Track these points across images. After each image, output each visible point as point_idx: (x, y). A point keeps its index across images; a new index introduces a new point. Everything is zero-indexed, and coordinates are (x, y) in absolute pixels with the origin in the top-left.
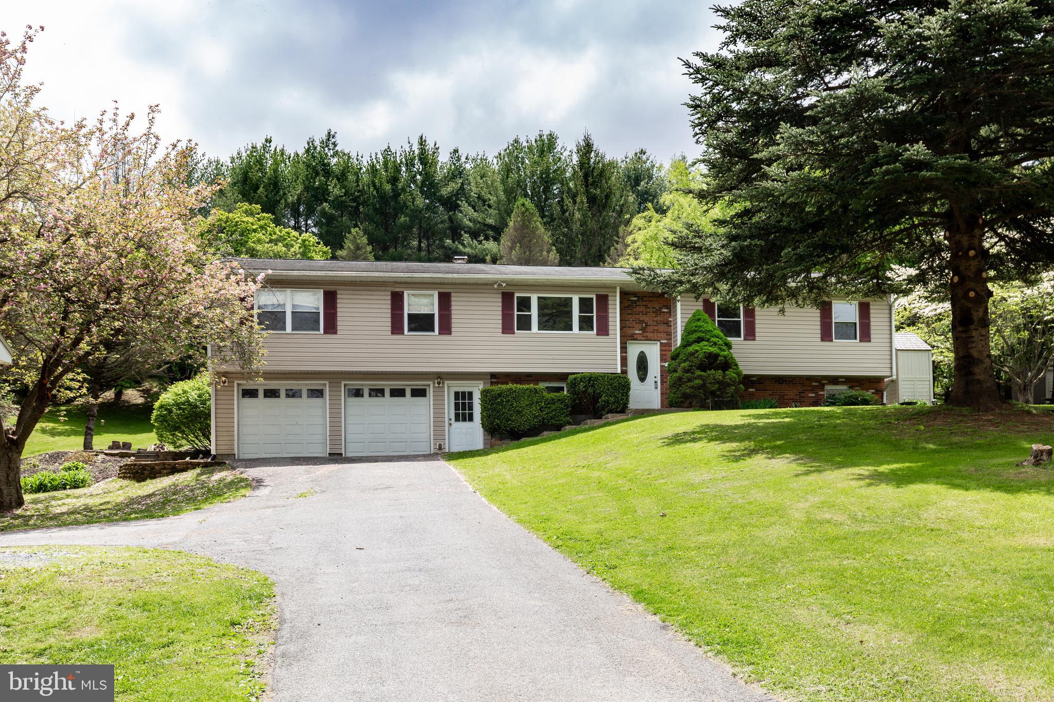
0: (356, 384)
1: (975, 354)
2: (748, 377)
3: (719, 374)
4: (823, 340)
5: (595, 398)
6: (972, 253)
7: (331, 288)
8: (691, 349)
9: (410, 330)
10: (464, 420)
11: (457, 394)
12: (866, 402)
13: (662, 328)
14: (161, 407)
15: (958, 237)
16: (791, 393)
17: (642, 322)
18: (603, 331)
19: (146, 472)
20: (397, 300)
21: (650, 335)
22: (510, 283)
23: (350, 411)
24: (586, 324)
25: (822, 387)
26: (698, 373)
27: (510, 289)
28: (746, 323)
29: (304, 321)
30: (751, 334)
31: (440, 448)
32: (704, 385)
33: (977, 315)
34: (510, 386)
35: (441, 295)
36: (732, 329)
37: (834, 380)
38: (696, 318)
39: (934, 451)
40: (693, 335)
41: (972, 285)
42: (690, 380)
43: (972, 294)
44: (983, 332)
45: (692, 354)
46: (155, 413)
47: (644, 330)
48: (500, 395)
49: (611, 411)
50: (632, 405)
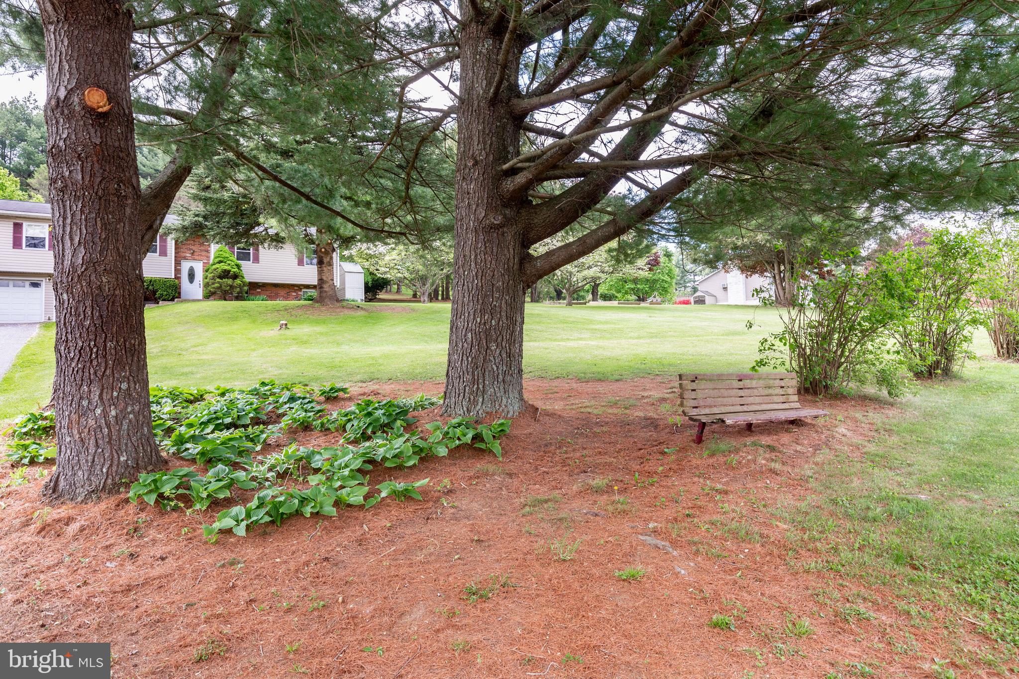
1: (324, 278)
3: (230, 281)
4: (300, 265)
5: (155, 292)
8: (214, 267)
9: (27, 246)
13: (204, 253)
16: (282, 293)
17: (190, 249)
18: (164, 252)
20: (18, 228)
21: (196, 257)
25: (300, 290)
26: (218, 280)
28: (253, 253)
30: (256, 260)
32: (221, 286)
33: (326, 260)
36: (244, 257)
37: (307, 287)
38: (221, 249)
40: (219, 259)
41: (324, 245)
42: (213, 284)
43: (323, 250)
45: (215, 270)
47: (192, 254)
50: (182, 296)
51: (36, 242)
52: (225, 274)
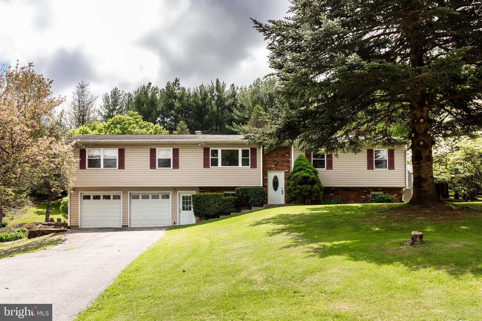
1: (423, 176)
2: (326, 188)
3: (309, 187)
4: (368, 169)
5: (248, 199)
6: (422, 120)
7: (122, 147)
8: (295, 174)
9: (159, 167)
10: (187, 210)
11: (183, 197)
12: (389, 201)
13: (285, 164)
15: (414, 112)
16: (353, 196)
17: (275, 161)
18: (254, 165)
19: (32, 235)
20: (153, 152)
21: (279, 168)
22: (206, 143)
23: (133, 205)
24: (245, 162)
25: (369, 193)
26: (299, 186)
27: (207, 146)
28: (327, 161)
29: (109, 163)
30: (330, 166)
31: (175, 223)
32: (301, 192)
33: (424, 154)
34: (206, 193)
35: (174, 150)
36: (319, 164)
37: (376, 189)
38: (300, 159)
40: (299, 167)
41: (422, 138)
42: (295, 190)
43: (421, 143)
44: (428, 164)
45: (296, 177)
47: (276, 165)
48: (199, 198)
49: (255, 206)
50: (269, 203)
51: (165, 163)
52: (305, 180)
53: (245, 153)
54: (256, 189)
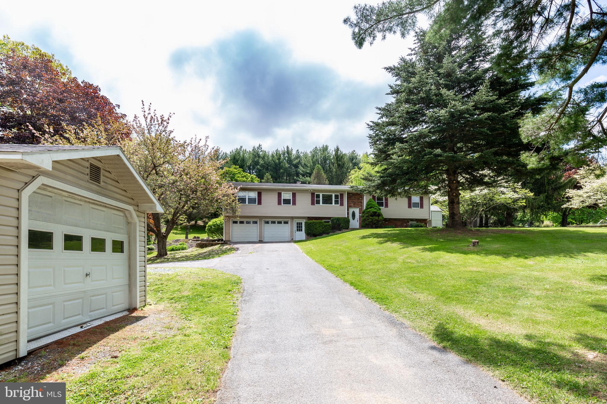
0: (267, 220)
2: (386, 219)
3: (377, 218)
4: (409, 208)
5: (339, 225)
6: (455, 182)
7: (260, 191)
8: (368, 210)
9: (283, 204)
10: (299, 231)
11: (297, 223)
12: (421, 227)
13: (359, 204)
14: (209, 226)
15: (450, 177)
16: (399, 223)
17: (353, 202)
18: (342, 204)
19: (204, 245)
20: (280, 195)
21: (356, 206)
22: (314, 190)
23: (265, 228)
24: (337, 202)
25: (408, 222)
26: (371, 217)
27: (313, 192)
28: (385, 203)
29: (252, 201)
30: (387, 206)
31: (292, 239)
32: (372, 221)
33: (456, 201)
34: (313, 221)
35: (293, 193)
36: (381, 204)
37: (412, 220)
38: (370, 201)
39: (442, 242)
40: (369, 206)
41: (454, 191)
42: (368, 220)
43: (454, 194)
44: (458, 206)
45: (369, 212)
46: (207, 228)
47: (354, 204)
48: (310, 223)
49: (344, 229)
50: (350, 227)
51: (287, 202)
52: (375, 214)
53: (336, 197)
54: (345, 218)
